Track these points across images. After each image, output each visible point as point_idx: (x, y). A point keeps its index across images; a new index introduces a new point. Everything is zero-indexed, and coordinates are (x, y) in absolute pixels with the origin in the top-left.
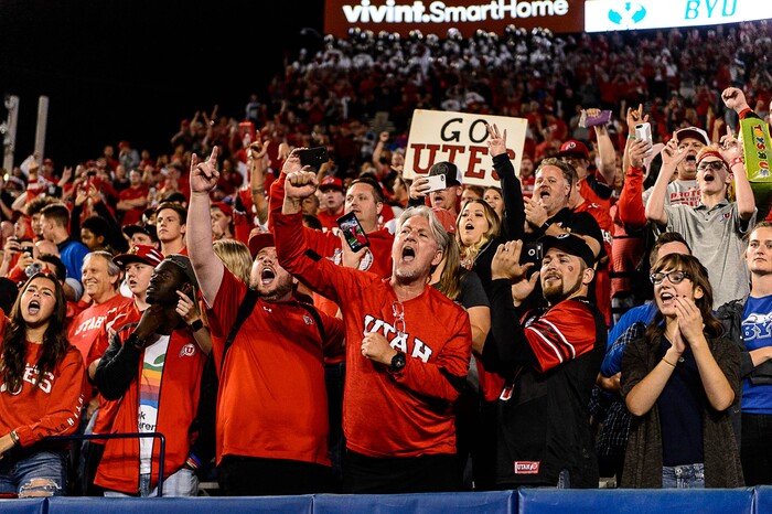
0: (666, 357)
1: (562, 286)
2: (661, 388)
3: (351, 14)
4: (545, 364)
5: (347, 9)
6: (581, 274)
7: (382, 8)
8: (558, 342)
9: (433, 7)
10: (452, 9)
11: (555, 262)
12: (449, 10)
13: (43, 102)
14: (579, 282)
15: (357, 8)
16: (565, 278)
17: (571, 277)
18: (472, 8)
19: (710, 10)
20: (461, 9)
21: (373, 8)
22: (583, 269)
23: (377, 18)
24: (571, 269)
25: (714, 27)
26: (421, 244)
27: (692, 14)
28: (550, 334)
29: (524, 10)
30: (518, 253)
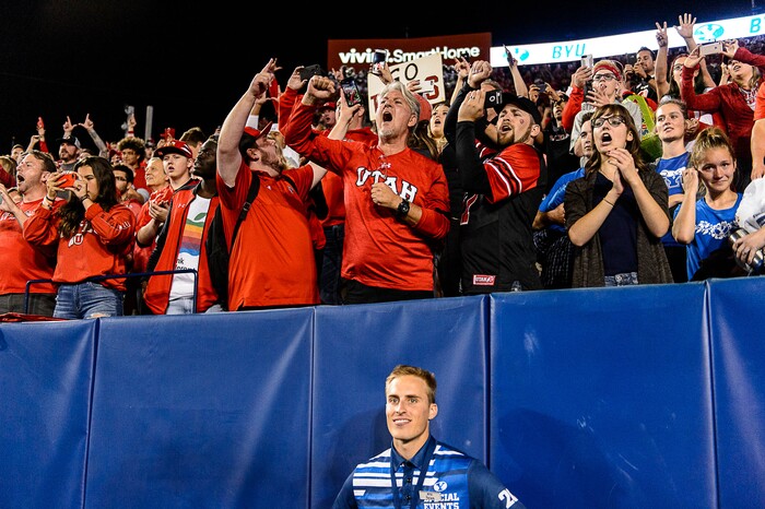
0: (606, 198)
1: (513, 136)
2: (600, 224)
3: (344, 58)
4: (497, 195)
5: (341, 55)
6: (530, 128)
7: (364, 54)
8: (510, 178)
9: (395, 53)
10: (407, 54)
11: (510, 115)
12: (405, 55)
13: (150, 109)
14: (528, 134)
15: (348, 54)
16: (516, 129)
17: (521, 129)
18: (419, 53)
19: (568, 52)
20: (413, 54)
21: (358, 54)
22: (531, 124)
23: (361, 60)
24: (522, 122)
25: (571, 63)
26: (398, 110)
27: (556, 55)
28: (504, 169)
29: (452, 54)
30: (483, 101)
